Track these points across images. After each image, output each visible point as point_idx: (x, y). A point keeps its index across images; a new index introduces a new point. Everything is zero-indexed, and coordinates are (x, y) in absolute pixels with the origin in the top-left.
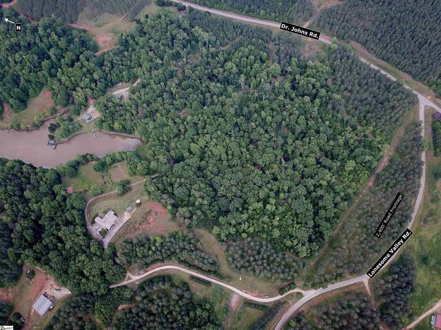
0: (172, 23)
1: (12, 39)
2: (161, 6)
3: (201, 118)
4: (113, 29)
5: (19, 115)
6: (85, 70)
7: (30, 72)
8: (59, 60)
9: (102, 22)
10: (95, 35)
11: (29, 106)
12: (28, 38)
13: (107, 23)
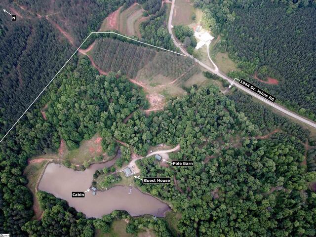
0: (219, 103)
1: (82, 87)
2: (209, 78)
3: (236, 211)
4: (164, 91)
5: (72, 153)
6: (136, 128)
7: (90, 120)
8: (116, 113)
9: (155, 82)
10: (148, 93)
11: (81, 147)
12: (95, 90)
13: (160, 84)
